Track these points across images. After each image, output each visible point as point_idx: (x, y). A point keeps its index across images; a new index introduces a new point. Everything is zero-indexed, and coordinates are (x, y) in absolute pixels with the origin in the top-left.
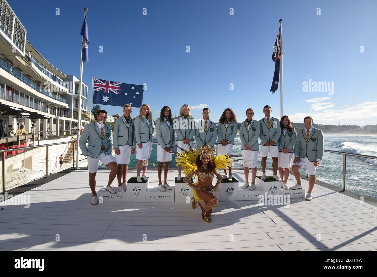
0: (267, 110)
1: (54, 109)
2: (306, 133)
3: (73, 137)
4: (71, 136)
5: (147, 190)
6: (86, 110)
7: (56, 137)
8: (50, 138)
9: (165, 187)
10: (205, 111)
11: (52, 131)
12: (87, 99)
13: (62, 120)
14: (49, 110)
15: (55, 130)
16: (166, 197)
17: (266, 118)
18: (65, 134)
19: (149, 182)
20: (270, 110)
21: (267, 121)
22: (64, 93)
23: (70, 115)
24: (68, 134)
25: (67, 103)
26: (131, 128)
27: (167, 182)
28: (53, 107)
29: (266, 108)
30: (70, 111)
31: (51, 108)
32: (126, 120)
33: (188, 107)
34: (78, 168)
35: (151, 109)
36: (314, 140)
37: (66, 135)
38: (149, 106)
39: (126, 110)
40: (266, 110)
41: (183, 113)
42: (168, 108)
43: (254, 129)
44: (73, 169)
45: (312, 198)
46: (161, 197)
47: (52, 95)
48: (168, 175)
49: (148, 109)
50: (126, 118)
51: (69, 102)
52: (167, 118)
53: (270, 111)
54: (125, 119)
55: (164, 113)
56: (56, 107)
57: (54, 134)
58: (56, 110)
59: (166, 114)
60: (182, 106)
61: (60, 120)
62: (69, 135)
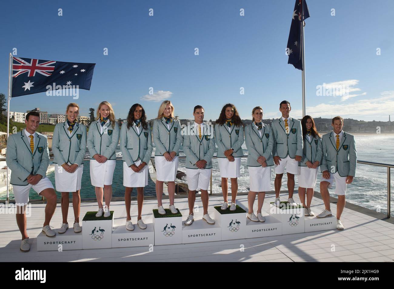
0: (284, 106)
2: (336, 139)
10: (198, 110)
16: (142, 239)
17: (284, 119)
19: (114, 219)
20: (289, 107)
21: (284, 122)
27: (143, 217)
29: (283, 105)
32: (68, 127)
33: (171, 104)
35: (113, 109)
36: (346, 147)
38: (110, 105)
39: (71, 112)
40: (284, 108)
41: (163, 114)
42: (140, 106)
43: (268, 136)
46: (134, 239)
48: (144, 207)
49: (109, 109)
50: (69, 122)
52: (139, 121)
53: (289, 109)
54: (68, 125)
55: (133, 115)
59: (137, 116)
60: (162, 103)
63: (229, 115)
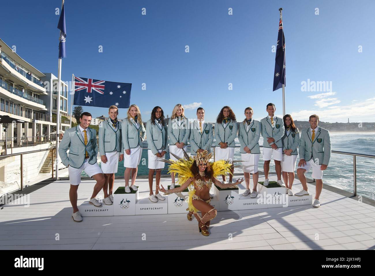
1: (29, 112)
3: (52, 143)
4: (50, 141)
5: (137, 201)
6: (67, 113)
7: (32, 144)
8: (25, 144)
9: (156, 197)
10: (199, 111)
11: (28, 136)
12: (67, 99)
13: (39, 124)
14: (24, 112)
15: (31, 136)
16: (158, 208)
17: (270, 117)
18: (42, 139)
19: (139, 192)
20: (274, 108)
22: (41, 93)
23: (48, 118)
24: (46, 140)
25: (44, 104)
26: (118, 132)
28: (28, 110)
29: (269, 106)
30: (49, 114)
31: (26, 111)
32: (112, 124)
33: (182, 107)
34: (58, 179)
37: (44, 141)
39: (112, 112)
40: (270, 109)
41: (176, 114)
42: (160, 108)
43: (254, 130)
44: (52, 180)
45: (321, 205)
46: (152, 208)
47: (26, 96)
49: (137, 110)
50: (112, 120)
51: (47, 104)
52: (159, 119)
53: (274, 110)
55: (155, 114)
56: (31, 110)
57: (30, 140)
58: (31, 113)
59: (158, 115)
60: (175, 106)
61: (37, 124)
62: (48, 141)
63: (226, 114)
